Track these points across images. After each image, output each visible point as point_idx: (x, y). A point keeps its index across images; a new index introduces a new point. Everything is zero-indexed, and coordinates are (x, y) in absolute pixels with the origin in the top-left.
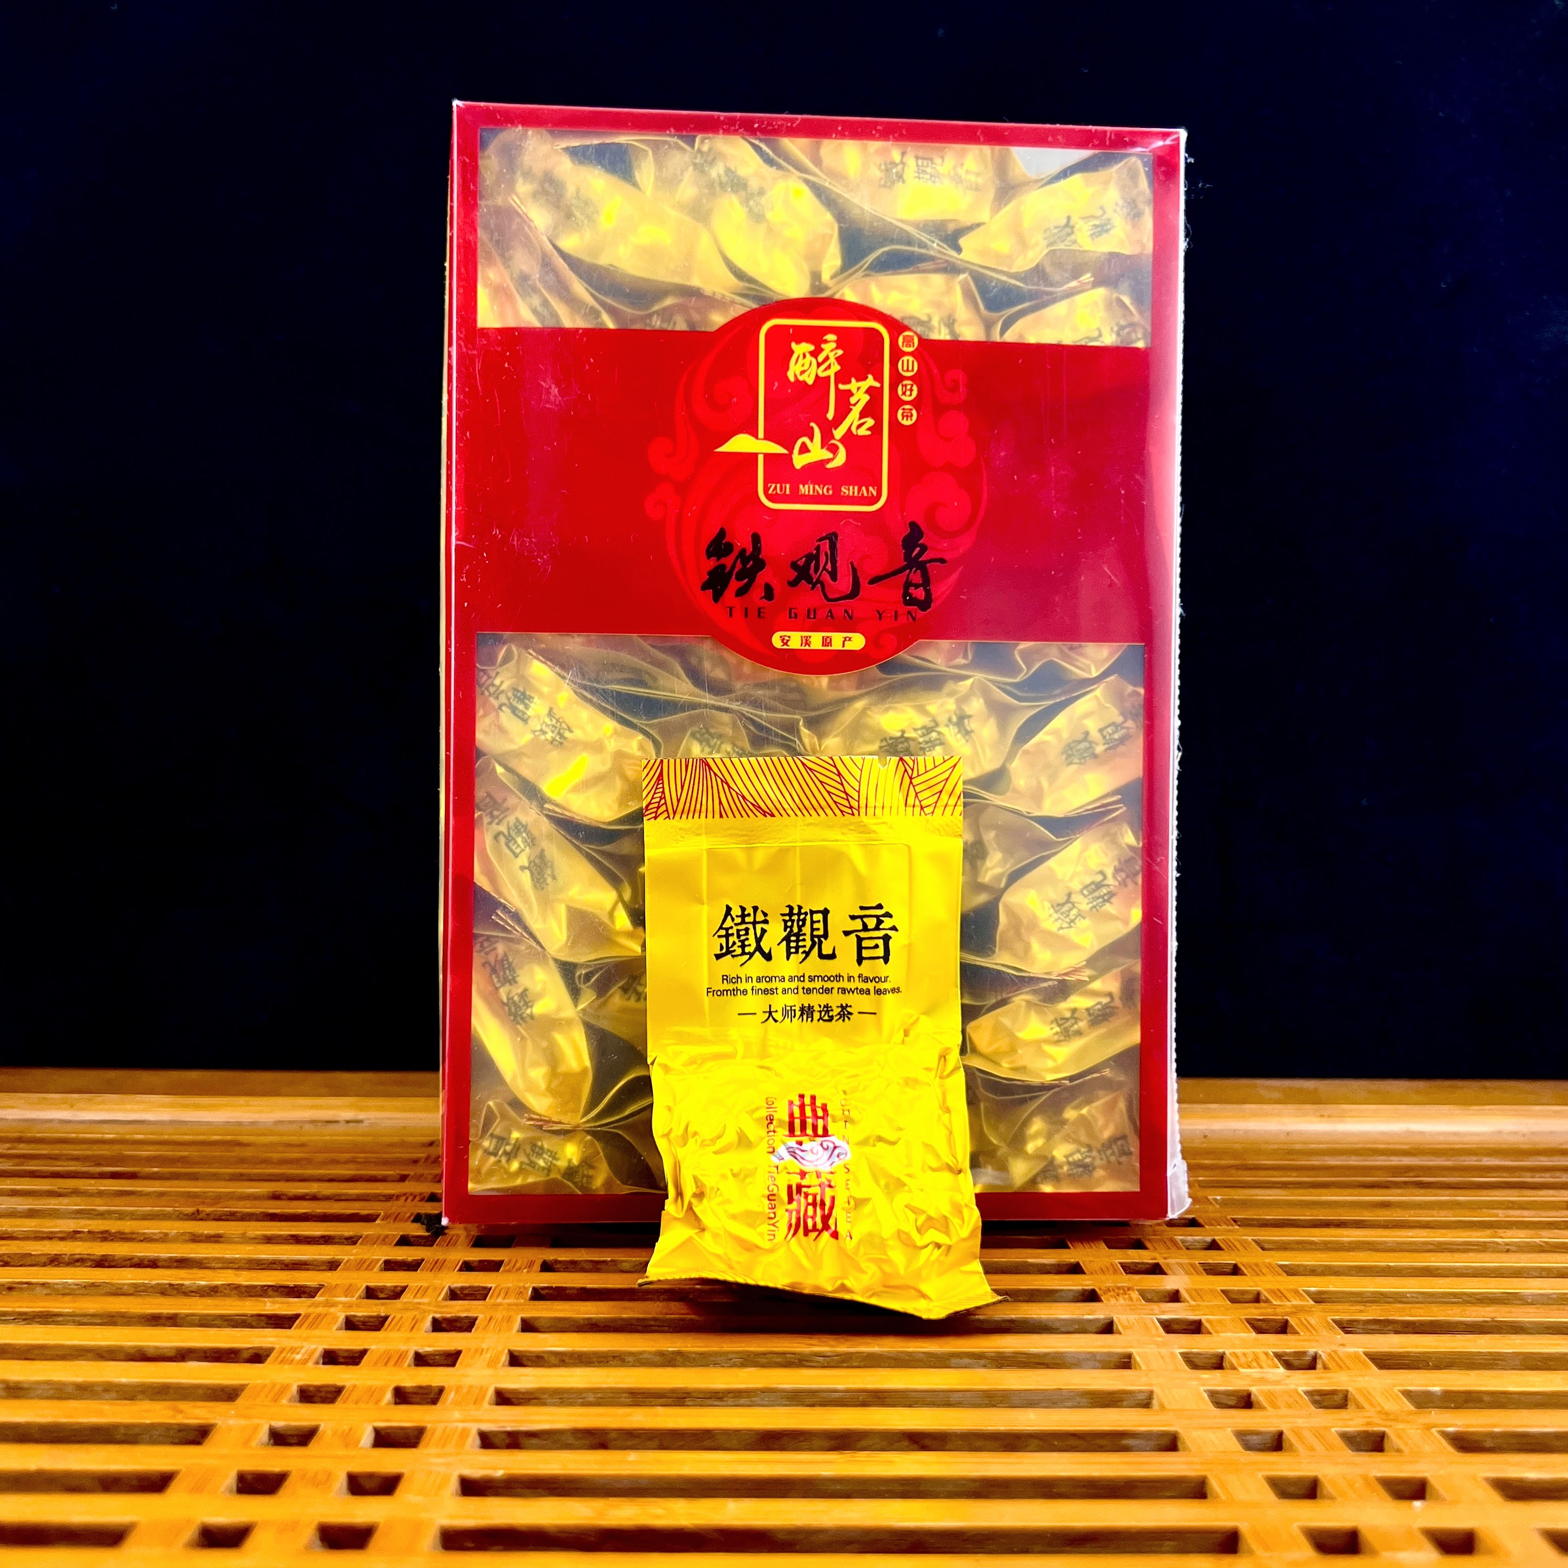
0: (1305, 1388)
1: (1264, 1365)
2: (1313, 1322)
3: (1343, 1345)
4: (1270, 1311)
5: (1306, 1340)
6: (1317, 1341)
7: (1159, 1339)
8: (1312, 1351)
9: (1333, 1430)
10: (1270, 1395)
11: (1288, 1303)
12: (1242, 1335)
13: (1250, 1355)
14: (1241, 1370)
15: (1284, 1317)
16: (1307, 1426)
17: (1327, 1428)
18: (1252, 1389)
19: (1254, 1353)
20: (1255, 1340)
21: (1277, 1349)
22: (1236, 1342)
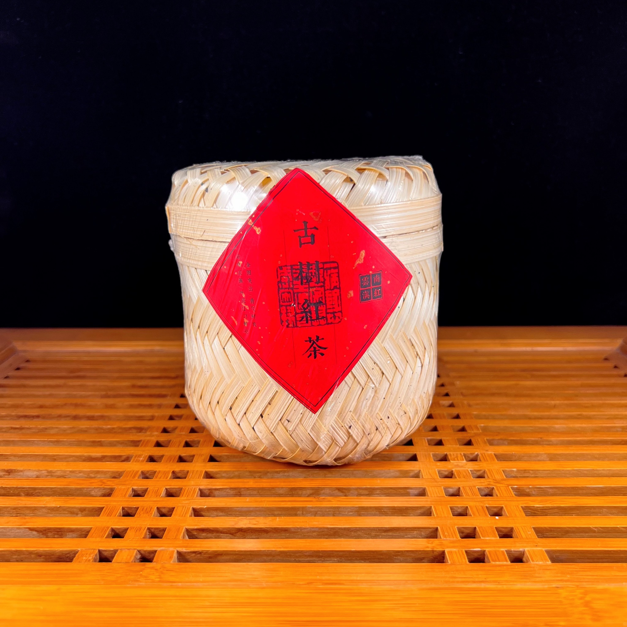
0: (471, 469)
1: (459, 459)
2: (479, 440)
3: (487, 451)
5: (476, 448)
6: (479, 449)
7: (426, 448)
8: (476, 453)
9: (477, 487)
10: (459, 472)
11: (472, 432)
12: (454, 446)
13: (455, 455)
14: (451, 461)
15: (470, 438)
16: (469, 485)
17: (475, 486)
18: (454, 470)
19: (457, 454)
20: (458, 448)
21: (465, 453)
22: (452, 449)
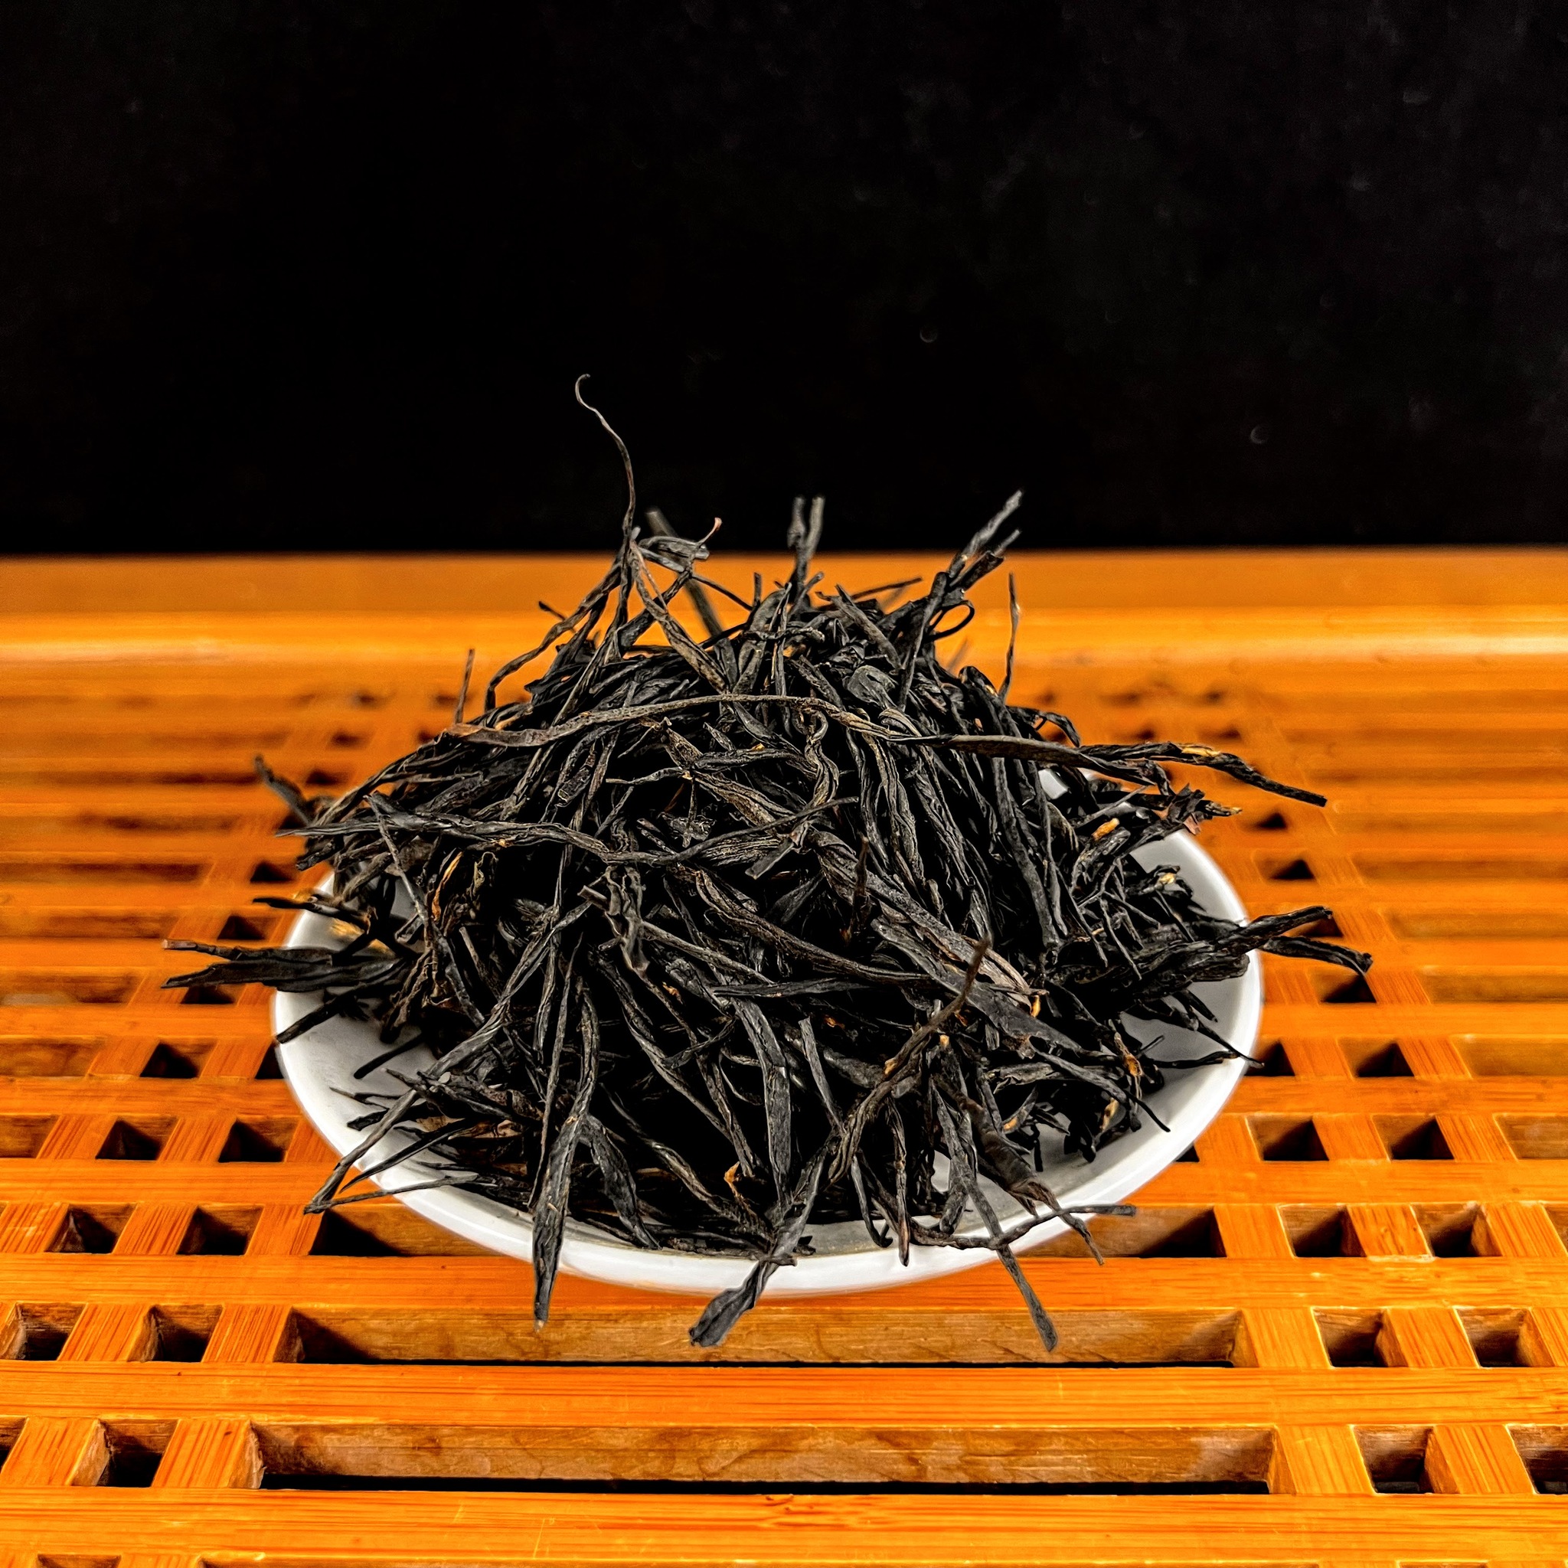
1: (1402, 1241)
2: (1472, 1127)
3: (1516, 1191)
4: (1409, 1098)
5: (1465, 1178)
6: (1478, 1180)
7: (1252, 1175)
8: (1471, 1204)
9: (1507, 1426)
10: (1411, 1327)
11: (1435, 1077)
12: (1372, 1162)
13: (1384, 1219)
14: (1374, 1259)
15: (1431, 1115)
16: (1469, 1415)
17: (1498, 1423)
18: (1387, 1308)
19: (1389, 1212)
20: (1391, 1175)
21: (1423, 1204)
22: (1364, 1183)
